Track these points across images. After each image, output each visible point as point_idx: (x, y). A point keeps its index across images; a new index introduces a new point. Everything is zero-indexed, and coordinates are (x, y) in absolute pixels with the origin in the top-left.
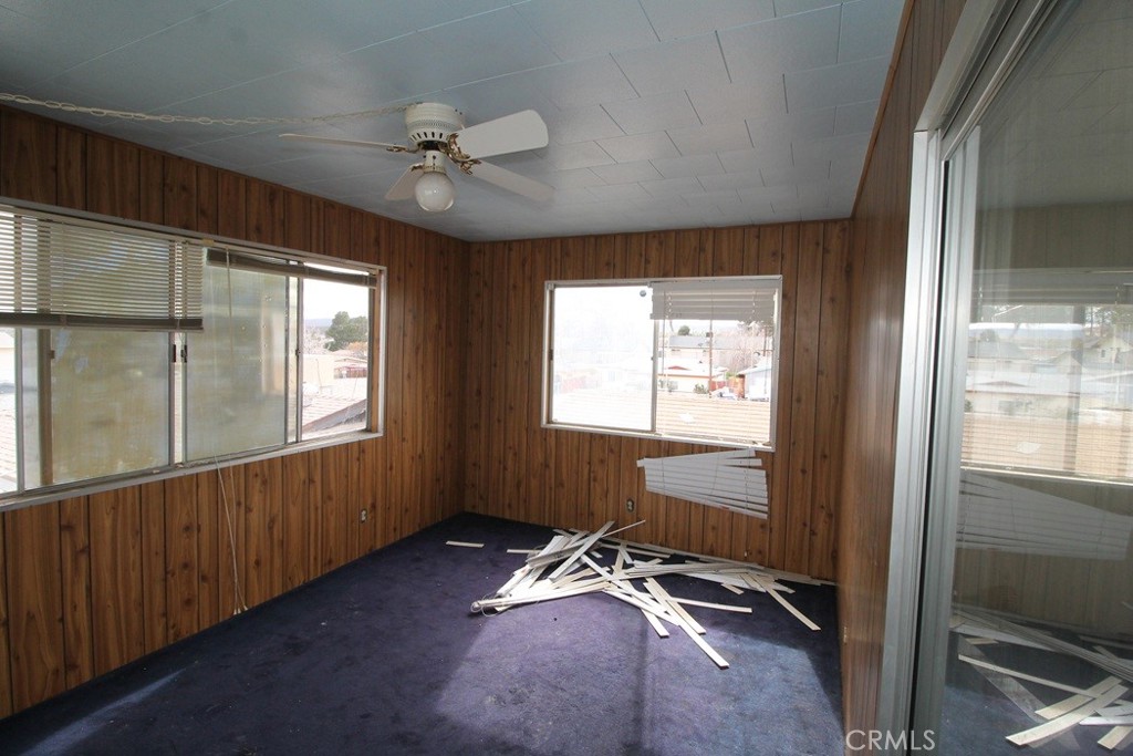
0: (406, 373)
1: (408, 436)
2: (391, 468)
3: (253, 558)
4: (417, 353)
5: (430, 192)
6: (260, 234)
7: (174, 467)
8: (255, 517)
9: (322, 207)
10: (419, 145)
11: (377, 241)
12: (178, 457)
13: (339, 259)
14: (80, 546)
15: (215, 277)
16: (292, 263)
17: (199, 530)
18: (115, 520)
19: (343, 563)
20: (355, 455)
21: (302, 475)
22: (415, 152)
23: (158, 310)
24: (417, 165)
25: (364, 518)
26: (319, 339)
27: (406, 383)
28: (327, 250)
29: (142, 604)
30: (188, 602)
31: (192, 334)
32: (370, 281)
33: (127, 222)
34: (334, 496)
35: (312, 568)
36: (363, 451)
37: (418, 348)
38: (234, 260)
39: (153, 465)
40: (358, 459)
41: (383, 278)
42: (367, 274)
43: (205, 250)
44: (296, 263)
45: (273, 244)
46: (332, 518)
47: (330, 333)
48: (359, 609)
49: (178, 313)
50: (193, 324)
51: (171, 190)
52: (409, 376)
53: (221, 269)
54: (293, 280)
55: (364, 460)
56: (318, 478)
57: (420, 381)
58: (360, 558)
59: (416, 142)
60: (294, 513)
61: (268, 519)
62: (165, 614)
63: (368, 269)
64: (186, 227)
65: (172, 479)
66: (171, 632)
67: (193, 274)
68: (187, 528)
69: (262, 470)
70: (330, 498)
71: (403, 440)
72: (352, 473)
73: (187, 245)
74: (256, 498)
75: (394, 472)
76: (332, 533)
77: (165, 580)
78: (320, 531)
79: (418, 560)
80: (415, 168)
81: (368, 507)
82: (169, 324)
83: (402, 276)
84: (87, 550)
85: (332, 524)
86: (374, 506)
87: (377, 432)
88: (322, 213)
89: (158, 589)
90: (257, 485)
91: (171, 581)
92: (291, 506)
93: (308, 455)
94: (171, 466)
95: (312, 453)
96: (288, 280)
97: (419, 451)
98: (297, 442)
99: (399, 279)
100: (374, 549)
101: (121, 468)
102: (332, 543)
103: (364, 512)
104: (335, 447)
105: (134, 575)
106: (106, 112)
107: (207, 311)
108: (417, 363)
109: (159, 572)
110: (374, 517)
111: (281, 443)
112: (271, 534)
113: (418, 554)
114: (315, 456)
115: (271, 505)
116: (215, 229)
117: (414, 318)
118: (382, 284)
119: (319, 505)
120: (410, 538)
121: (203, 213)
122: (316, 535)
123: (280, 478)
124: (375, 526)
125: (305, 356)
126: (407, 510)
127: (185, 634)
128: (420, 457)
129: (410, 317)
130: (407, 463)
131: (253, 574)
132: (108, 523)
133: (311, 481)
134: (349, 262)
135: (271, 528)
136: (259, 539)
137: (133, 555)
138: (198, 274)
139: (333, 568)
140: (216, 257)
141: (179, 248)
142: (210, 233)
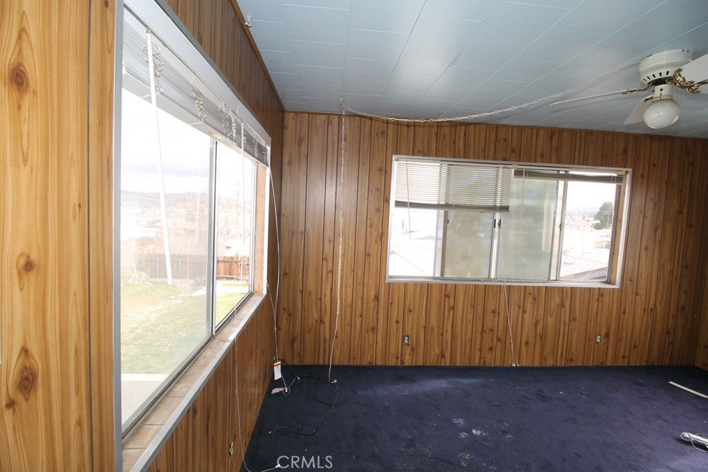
0: (644, 245)
1: (642, 291)
2: (624, 312)
3: (524, 340)
4: (655, 232)
5: (656, 115)
6: (543, 158)
7: (491, 280)
8: (527, 316)
9: (583, 135)
10: (649, 84)
11: (625, 151)
12: (493, 276)
13: (593, 167)
14: (451, 306)
15: (517, 184)
16: (561, 172)
17: (499, 314)
18: (464, 298)
19: (580, 364)
20: (596, 296)
21: (558, 300)
22: (645, 90)
23: (489, 202)
24: (648, 97)
25: (598, 341)
26: (588, 221)
27: (643, 253)
28: (585, 162)
29: (471, 341)
30: (491, 349)
31: (504, 214)
32: (618, 180)
33: (480, 161)
34: (578, 319)
35: (559, 359)
36: (602, 295)
37: (656, 228)
38: (527, 174)
39: (482, 277)
40: (598, 300)
41: (628, 177)
42: (616, 175)
43: (513, 170)
44: (564, 172)
45: (550, 162)
46: (575, 334)
47: (596, 217)
48: (588, 396)
49: (498, 204)
50: (505, 209)
51: (499, 142)
52: (646, 248)
53: (520, 180)
54: (561, 183)
55: (602, 302)
56: (567, 304)
57: (657, 253)
58: (592, 366)
59: (646, 83)
60: (551, 321)
61: (534, 321)
62: (480, 350)
63: (616, 172)
64: (505, 160)
65: (489, 285)
66: (482, 360)
67: (507, 184)
68: (494, 312)
69: (534, 291)
70: (575, 320)
71: (637, 294)
72: (592, 307)
73: (505, 169)
74: (529, 307)
75: (626, 316)
76: (574, 341)
77: (482, 333)
78: (566, 338)
79: (640, 384)
80: (647, 100)
81: (603, 335)
82: (494, 209)
83: (646, 174)
84: (453, 308)
85: (575, 337)
86: (607, 335)
87: (614, 284)
88: (583, 139)
89: (479, 336)
90: (530, 299)
91: (484, 335)
92: (549, 318)
93: (562, 289)
94: (489, 279)
95: (564, 290)
96: (558, 183)
97: (651, 305)
98: (556, 280)
99: (643, 176)
100: (604, 365)
101: (469, 275)
102: (573, 348)
103: (599, 337)
104: (581, 288)
105: (470, 326)
106: (472, 116)
107: (513, 203)
108: (655, 240)
109: (480, 329)
110: (608, 342)
111: (546, 279)
112: (536, 330)
113: (641, 381)
114: (567, 292)
115: (537, 313)
116: (518, 159)
117: (655, 205)
118: (627, 181)
119: (567, 321)
120: (635, 367)
121: (513, 151)
122: (563, 339)
123: (544, 299)
124: (607, 348)
125: (566, 230)
126: (635, 346)
127: (488, 365)
128: (651, 310)
129: (650, 205)
130: (639, 312)
131: (524, 348)
132: (462, 298)
133: (563, 306)
134: (601, 168)
135: (536, 326)
136: (528, 330)
137: (470, 317)
138: (509, 183)
139: (573, 364)
140: (518, 173)
141: (501, 170)
142: (516, 161)
